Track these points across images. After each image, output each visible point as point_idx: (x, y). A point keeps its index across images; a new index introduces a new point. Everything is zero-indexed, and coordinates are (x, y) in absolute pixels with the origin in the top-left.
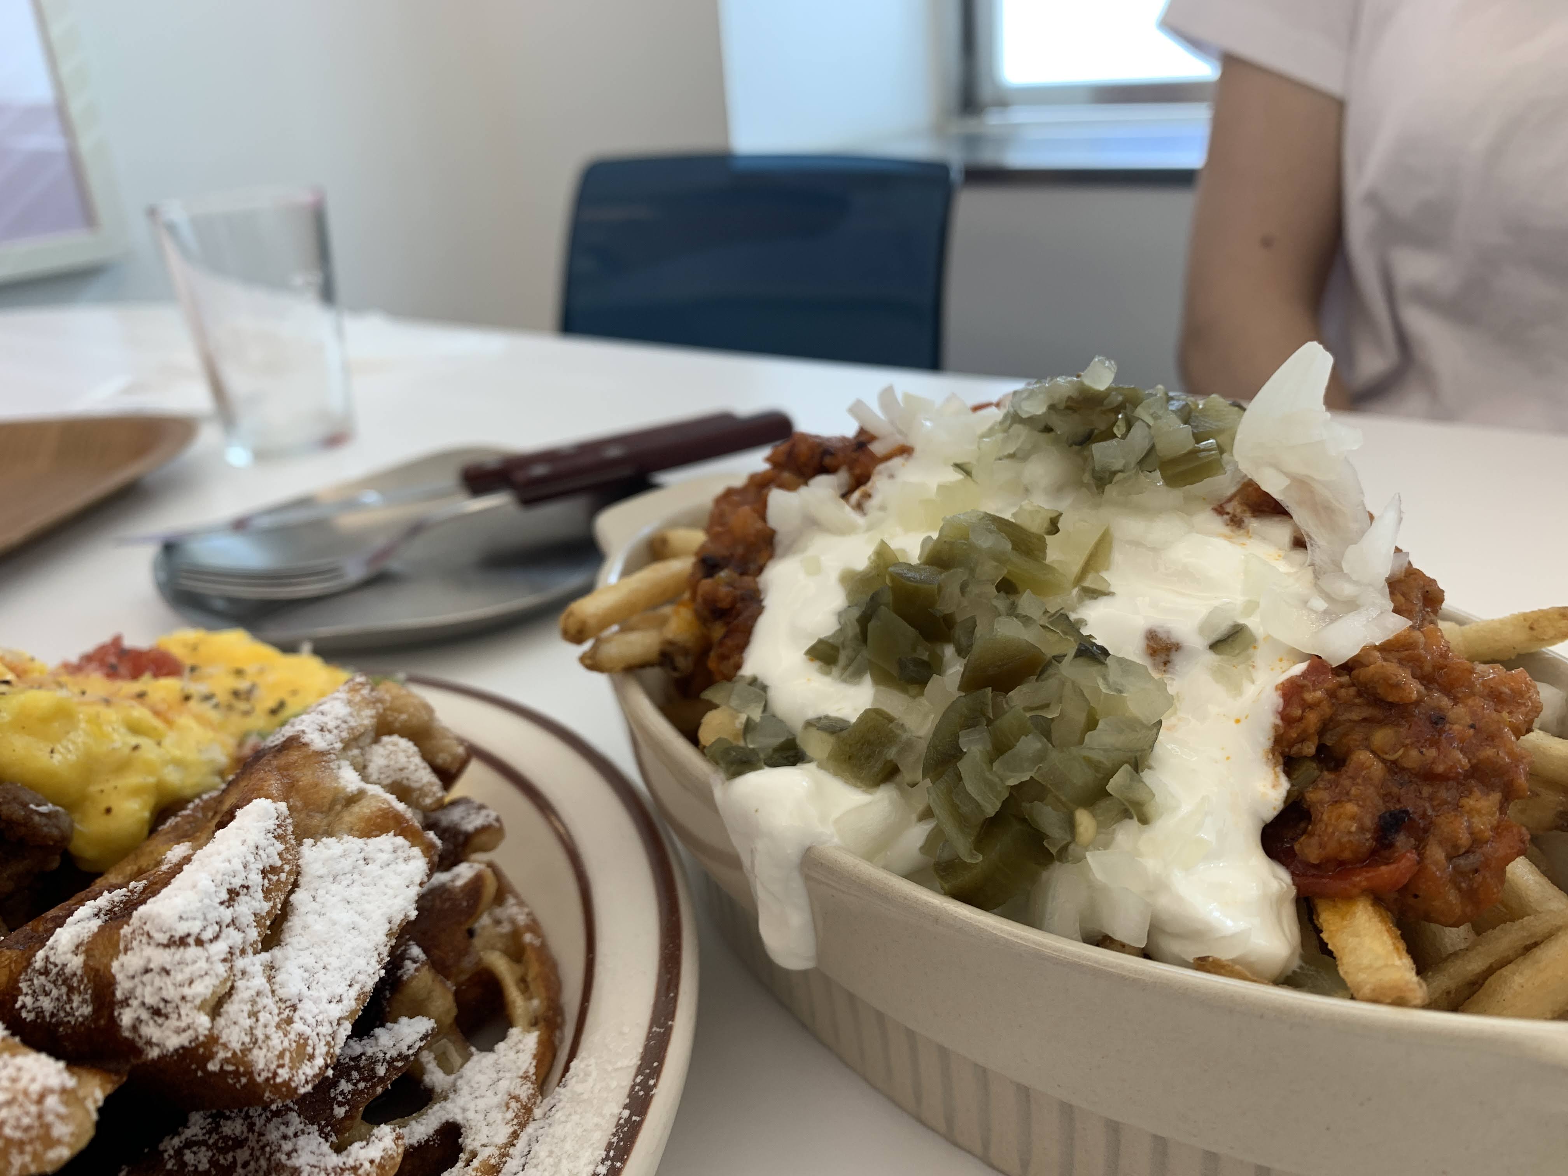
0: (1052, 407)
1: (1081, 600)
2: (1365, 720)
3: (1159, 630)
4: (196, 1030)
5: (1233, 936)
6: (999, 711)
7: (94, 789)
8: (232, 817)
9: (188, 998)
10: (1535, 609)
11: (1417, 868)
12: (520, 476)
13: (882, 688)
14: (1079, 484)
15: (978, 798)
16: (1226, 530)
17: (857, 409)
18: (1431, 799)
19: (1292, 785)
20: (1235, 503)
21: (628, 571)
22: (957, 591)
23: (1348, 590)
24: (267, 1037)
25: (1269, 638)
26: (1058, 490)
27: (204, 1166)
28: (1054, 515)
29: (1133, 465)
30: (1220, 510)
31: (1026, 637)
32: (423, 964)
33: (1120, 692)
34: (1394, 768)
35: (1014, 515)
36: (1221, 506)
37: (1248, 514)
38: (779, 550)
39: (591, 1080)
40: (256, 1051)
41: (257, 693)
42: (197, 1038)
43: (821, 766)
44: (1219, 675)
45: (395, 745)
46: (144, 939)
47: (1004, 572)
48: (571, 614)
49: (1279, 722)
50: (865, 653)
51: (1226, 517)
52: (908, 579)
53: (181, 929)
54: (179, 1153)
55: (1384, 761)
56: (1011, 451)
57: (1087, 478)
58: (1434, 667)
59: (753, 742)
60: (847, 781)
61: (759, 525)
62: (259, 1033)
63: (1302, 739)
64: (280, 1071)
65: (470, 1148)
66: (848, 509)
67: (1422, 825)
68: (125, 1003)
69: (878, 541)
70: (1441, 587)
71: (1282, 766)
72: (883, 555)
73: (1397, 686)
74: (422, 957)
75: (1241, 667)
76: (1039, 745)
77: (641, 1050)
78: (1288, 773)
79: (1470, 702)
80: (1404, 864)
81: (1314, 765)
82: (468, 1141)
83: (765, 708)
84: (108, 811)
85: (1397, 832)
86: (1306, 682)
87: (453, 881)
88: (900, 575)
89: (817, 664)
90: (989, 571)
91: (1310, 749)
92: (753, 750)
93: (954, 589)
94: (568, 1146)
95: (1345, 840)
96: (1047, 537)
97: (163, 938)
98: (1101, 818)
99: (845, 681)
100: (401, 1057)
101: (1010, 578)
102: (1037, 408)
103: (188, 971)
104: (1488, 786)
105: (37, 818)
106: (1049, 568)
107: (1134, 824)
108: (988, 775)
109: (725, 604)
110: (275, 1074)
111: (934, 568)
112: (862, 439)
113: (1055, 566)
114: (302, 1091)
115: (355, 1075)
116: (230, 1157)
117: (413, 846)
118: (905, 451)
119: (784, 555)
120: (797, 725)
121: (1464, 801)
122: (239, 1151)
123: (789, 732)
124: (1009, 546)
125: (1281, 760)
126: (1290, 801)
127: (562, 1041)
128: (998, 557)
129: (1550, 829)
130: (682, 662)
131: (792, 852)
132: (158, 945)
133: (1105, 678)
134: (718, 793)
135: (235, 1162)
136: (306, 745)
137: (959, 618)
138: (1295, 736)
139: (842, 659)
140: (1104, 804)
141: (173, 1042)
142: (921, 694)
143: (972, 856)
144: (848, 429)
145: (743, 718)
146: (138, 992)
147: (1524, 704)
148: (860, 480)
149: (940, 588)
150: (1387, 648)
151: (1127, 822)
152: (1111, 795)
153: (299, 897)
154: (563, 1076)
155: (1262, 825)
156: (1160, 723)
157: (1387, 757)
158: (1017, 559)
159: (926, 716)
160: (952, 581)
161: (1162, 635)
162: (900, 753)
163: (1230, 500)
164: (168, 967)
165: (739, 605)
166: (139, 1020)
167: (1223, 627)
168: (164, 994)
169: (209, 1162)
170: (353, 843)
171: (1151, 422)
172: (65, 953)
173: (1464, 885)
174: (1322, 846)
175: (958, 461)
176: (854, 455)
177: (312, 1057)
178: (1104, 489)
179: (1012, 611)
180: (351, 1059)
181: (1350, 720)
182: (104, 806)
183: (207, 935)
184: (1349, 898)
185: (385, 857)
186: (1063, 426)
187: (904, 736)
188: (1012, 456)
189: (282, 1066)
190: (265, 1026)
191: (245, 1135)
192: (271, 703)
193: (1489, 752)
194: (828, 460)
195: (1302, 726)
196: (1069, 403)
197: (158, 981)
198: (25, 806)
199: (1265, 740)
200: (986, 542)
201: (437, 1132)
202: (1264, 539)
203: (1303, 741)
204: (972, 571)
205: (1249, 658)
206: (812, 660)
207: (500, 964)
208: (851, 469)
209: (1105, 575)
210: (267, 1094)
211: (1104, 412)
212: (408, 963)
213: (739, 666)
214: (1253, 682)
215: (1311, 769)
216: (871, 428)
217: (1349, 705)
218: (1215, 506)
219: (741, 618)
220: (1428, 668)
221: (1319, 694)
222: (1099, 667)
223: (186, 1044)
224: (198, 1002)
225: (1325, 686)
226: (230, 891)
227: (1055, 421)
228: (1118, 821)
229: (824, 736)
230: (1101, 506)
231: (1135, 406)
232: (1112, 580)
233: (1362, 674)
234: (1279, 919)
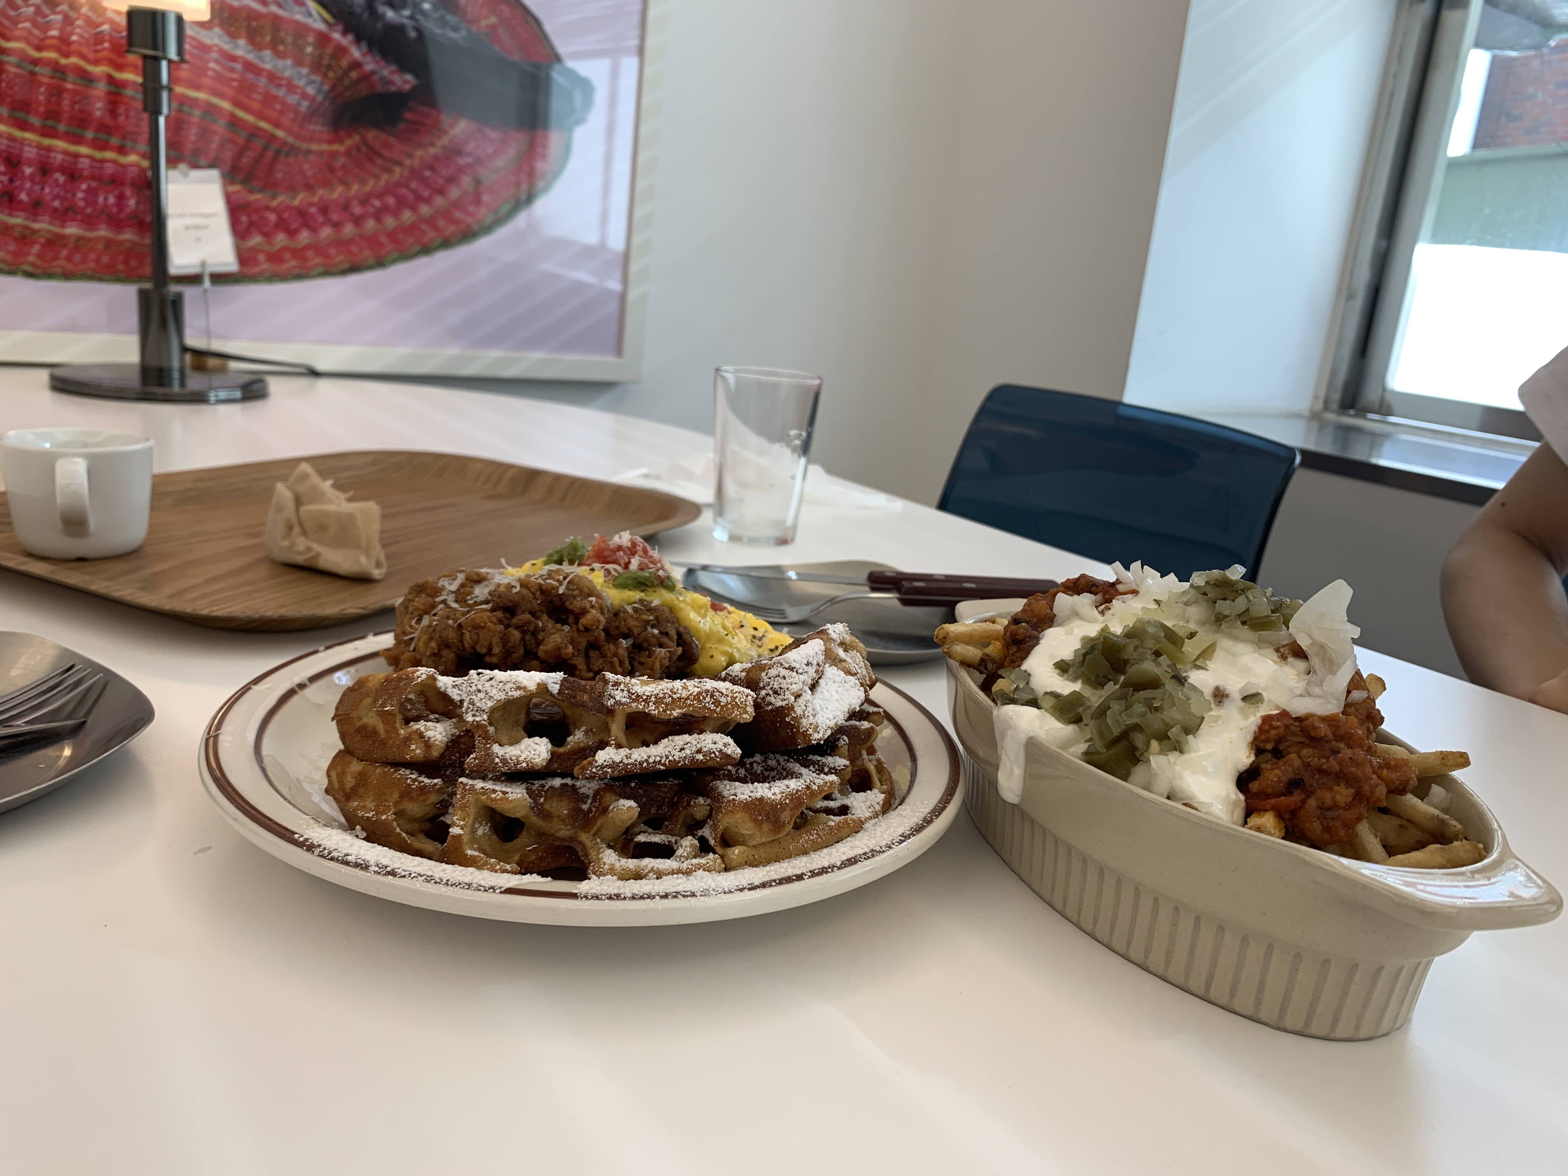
1: (1191, 669)
2: (1300, 742)
3: (1221, 687)
4: (787, 703)
6: (1133, 695)
7: (708, 645)
9: (789, 690)
10: (1449, 750)
11: (1300, 804)
13: (1083, 684)
14: (1210, 621)
15: (1111, 727)
16: (1277, 660)
18: (1317, 780)
19: (1256, 760)
20: (1286, 648)
21: (973, 622)
22: (1132, 648)
24: (808, 716)
25: (1269, 699)
26: (1203, 623)
27: (759, 772)
28: (1195, 632)
29: (1233, 615)
30: (1277, 650)
31: (1156, 673)
33: (1188, 699)
34: (1307, 765)
35: (1173, 626)
36: (1278, 648)
37: (1289, 655)
38: (1055, 624)
39: (907, 812)
40: (803, 720)
41: (764, 640)
42: (787, 706)
43: (1047, 711)
44: (1242, 711)
47: (1158, 647)
48: (942, 628)
49: (1257, 730)
50: (1082, 670)
51: (1279, 654)
52: (1113, 641)
53: (794, 665)
55: (1302, 760)
57: (1213, 618)
59: (1017, 695)
60: (1056, 718)
61: (1049, 611)
62: (806, 714)
63: (1266, 741)
65: (852, 813)
66: (1096, 611)
67: (1309, 789)
69: (1104, 626)
71: (1254, 751)
72: (1104, 631)
73: (1315, 728)
74: (847, 741)
75: (1253, 709)
76: (1143, 709)
77: (931, 810)
78: (1257, 755)
80: (1296, 801)
81: (1269, 753)
82: (852, 811)
83: (1027, 683)
84: (712, 656)
85: (1297, 788)
86: (1276, 718)
87: (861, 725)
88: (1109, 639)
89: (1058, 671)
90: (1150, 644)
91: (1269, 746)
92: (1017, 697)
93: (1131, 648)
95: (1270, 782)
96: (1185, 639)
97: (786, 666)
98: (1162, 746)
99: (1068, 679)
101: (1160, 650)
102: (1200, 582)
103: (792, 680)
104: (1349, 785)
106: (1183, 653)
107: (1177, 753)
108: (1119, 718)
109: (1020, 637)
110: (806, 731)
111: (1126, 638)
112: (1115, 584)
113: (1184, 651)
114: (812, 742)
118: (1135, 592)
119: (1057, 626)
120: (1040, 691)
121: (1336, 788)
123: (1035, 694)
124: (1163, 635)
125: (1254, 747)
126: (1253, 766)
127: (894, 803)
128: (1157, 640)
130: (990, 666)
131: (1023, 738)
133: (1182, 691)
134: (995, 712)
135: (769, 776)
137: (1130, 662)
138: (1263, 739)
139: (1071, 670)
140: (1166, 741)
141: (780, 703)
142: (1102, 689)
143: (1102, 749)
145: (1015, 685)
146: (772, 683)
148: (1107, 600)
149: (1126, 647)
150: (1324, 719)
151: (1174, 751)
152: (1169, 738)
153: (823, 680)
155: (1238, 773)
156: (1203, 718)
157: (1304, 759)
158: (1166, 643)
159: (1099, 697)
160: (1133, 645)
161: (1222, 689)
162: (1084, 710)
163: (1284, 646)
164: (785, 677)
165: (1027, 639)
166: (767, 694)
167: (1251, 692)
168: (782, 686)
170: (842, 674)
171: (1252, 598)
173: (1325, 824)
174: (1260, 784)
175: (1157, 601)
176: (1110, 589)
177: (818, 733)
178: (1219, 625)
179: (1155, 661)
181: (1292, 740)
182: (711, 654)
183: (800, 671)
184: (1265, 811)
185: (851, 685)
186: (1212, 594)
187: (1088, 704)
189: (809, 729)
190: (808, 713)
193: (1354, 769)
194: (1093, 589)
195: (1269, 735)
196: (1215, 583)
197: (781, 681)
199: (1249, 738)
200: (1151, 630)
202: (1292, 666)
203: (1267, 743)
204: (1142, 642)
205: (1258, 707)
206: (1056, 668)
207: (872, 768)
208: (1104, 595)
209: (1207, 662)
210: (799, 741)
211: (1233, 591)
212: (841, 740)
213: (1020, 665)
214: (1255, 715)
215: (1269, 756)
216: (1120, 582)
217: (1295, 734)
218: (1276, 647)
219: (1026, 646)
220: (1342, 732)
221: (1279, 723)
222: (1181, 687)
223: (782, 707)
224: (791, 692)
225: (1284, 722)
226: (808, 662)
227: (1208, 590)
228: (1170, 750)
229: (1052, 698)
230: (1218, 633)
231: (1248, 590)
232: (1210, 665)
233: (1305, 723)
234: (1233, 813)
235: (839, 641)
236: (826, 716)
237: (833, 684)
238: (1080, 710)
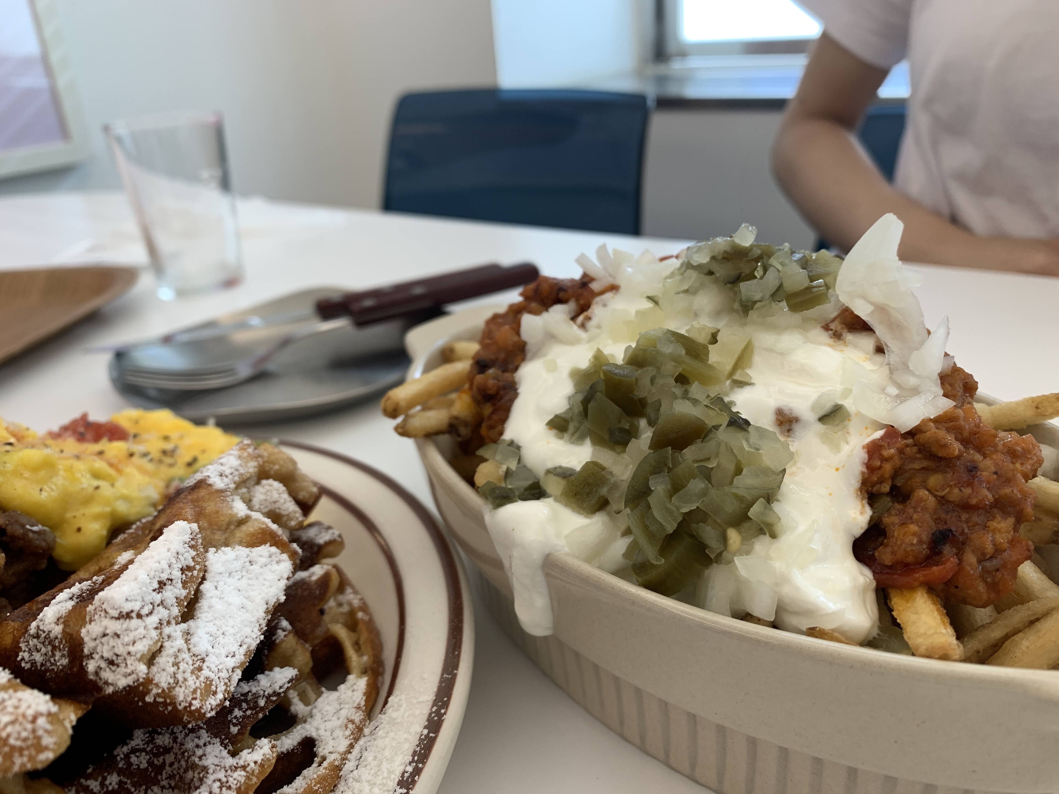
0: (713, 258)
1: (732, 388)
2: (923, 468)
3: (784, 408)
4: (137, 675)
5: (833, 613)
6: (676, 463)
7: (69, 515)
8: (161, 533)
9: (133, 653)
10: (1040, 394)
11: (957, 568)
12: (355, 307)
13: (598, 448)
14: (732, 310)
15: (661, 521)
16: (831, 341)
17: (581, 260)
18: (967, 522)
19: (874, 513)
20: (836, 323)
21: (428, 369)
22: (649, 382)
23: (912, 381)
24: (185, 680)
25: (858, 414)
26: (717, 314)
27: (144, 765)
28: (714, 331)
29: (767, 297)
30: (826, 328)
31: (695, 413)
32: (290, 632)
33: (758, 449)
34: (942, 501)
35: (687, 331)
36: (827, 325)
37: (845, 331)
38: (529, 355)
39: (402, 710)
40: (177, 689)
41: (178, 452)
42: (138, 680)
43: (556, 500)
44: (825, 438)
45: (271, 485)
46: (103, 614)
47: (680, 369)
48: (389, 399)
49: (865, 470)
50: (587, 425)
51: (831, 332)
52: (616, 374)
53: (127, 607)
54: (127, 756)
55: (936, 496)
56: (686, 288)
57: (736, 306)
58: (970, 433)
59: (511, 484)
60: (573, 510)
61: (515, 338)
62: (180, 677)
63: (881, 481)
64: (194, 702)
65: (321, 754)
66: (575, 328)
67: (961, 540)
68: (90, 656)
69: (595, 349)
70: (976, 380)
71: (867, 500)
72: (599, 358)
73: (945, 446)
74: (290, 627)
75: (839, 433)
76: (703, 485)
77: (435, 689)
78: (871, 505)
79: (994, 457)
80: (949, 565)
81: (889, 499)
82: (320, 750)
83: (519, 461)
84: (79, 530)
85: (944, 544)
86: (883, 443)
87: (310, 577)
88: (610, 371)
89: (554, 432)
90: (670, 369)
91: (886, 488)
92: (511, 489)
93: (646, 381)
94: (387, 753)
95: (909, 549)
96: (709, 346)
97: (115, 613)
98: (745, 535)
99: (573, 443)
100: (275, 693)
101: (684, 374)
102: (703, 259)
103: (132, 636)
104: (1006, 514)
105: (31, 535)
106: (711, 367)
107: (766, 539)
108: (669, 505)
109: (492, 392)
110: (191, 704)
111: (633, 367)
112: (585, 280)
113: (715, 365)
114: (209, 715)
115: (244, 705)
116: (161, 759)
117: (282, 553)
118: (614, 288)
119: (532, 359)
120: (540, 471)
121: (990, 523)
122: (167, 755)
123: (535, 477)
124: (683, 352)
125: (866, 496)
126: (872, 523)
127: (383, 683)
128: (676, 360)
129: (1049, 543)
130: (464, 431)
131: (537, 557)
132: (112, 618)
134: (487, 518)
135: (164, 762)
136: (210, 485)
137: (650, 400)
138: (875, 479)
139: (571, 427)
140: (746, 525)
141: (122, 682)
142: (624, 451)
143: (657, 559)
144: (576, 274)
145: (504, 468)
146: (99, 649)
147: (1031, 458)
148: (583, 308)
149: (637, 380)
150: (938, 421)
151: (762, 537)
152: (751, 519)
153: (205, 587)
154: (384, 707)
155: (853, 539)
156: (784, 470)
157: (938, 493)
158: (688, 360)
159: (627, 466)
160: (645, 375)
161: (787, 412)
162: (609, 491)
163: (833, 320)
164: (119, 633)
165: (502, 392)
166: (100, 668)
167: (828, 406)
168: (116, 651)
169: (147, 762)
170: (242, 551)
171: (780, 268)
172: (50, 624)
173: (989, 580)
174: (893, 553)
175: (650, 295)
176: (580, 291)
177: (215, 693)
178: (748, 314)
179: (686, 396)
180: (242, 695)
181: (913, 469)
182: (76, 526)
183: (145, 611)
184: (911, 588)
185: (263, 560)
186: (721, 271)
187: (612, 480)
188: (686, 291)
189: (195, 699)
190: (184, 672)
191: (171, 744)
192: (188, 459)
193: (1007, 491)
194: (562, 295)
195: (880, 472)
196: (725, 255)
197: (112, 642)
198: (23, 526)
199: (855, 483)
200: (668, 349)
201: (300, 744)
202: (856, 347)
203: (881, 483)
204: (659, 369)
205: (845, 427)
206: (550, 429)
207: (341, 632)
208: (577, 300)
210: (185, 718)
211: (748, 261)
212: (280, 631)
213: (501, 433)
214: (847, 443)
215: (887, 501)
216: (592, 273)
217: (913, 459)
218: (823, 324)
219: (503, 401)
220: (966, 434)
221: (892, 451)
222: (744, 433)
223: (131, 684)
224: (138, 656)
225: (898, 445)
226: (160, 582)
227: (715, 267)
228: (755, 536)
229: (559, 479)
230: (745, 324)
231: (769, 257)
232: (753, 373)
233: (921, 438)
234: (864, 602)
235: (232, 486)
236: (224, 652)
237: (230, 580)
238: (604, 491)
